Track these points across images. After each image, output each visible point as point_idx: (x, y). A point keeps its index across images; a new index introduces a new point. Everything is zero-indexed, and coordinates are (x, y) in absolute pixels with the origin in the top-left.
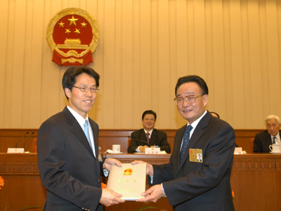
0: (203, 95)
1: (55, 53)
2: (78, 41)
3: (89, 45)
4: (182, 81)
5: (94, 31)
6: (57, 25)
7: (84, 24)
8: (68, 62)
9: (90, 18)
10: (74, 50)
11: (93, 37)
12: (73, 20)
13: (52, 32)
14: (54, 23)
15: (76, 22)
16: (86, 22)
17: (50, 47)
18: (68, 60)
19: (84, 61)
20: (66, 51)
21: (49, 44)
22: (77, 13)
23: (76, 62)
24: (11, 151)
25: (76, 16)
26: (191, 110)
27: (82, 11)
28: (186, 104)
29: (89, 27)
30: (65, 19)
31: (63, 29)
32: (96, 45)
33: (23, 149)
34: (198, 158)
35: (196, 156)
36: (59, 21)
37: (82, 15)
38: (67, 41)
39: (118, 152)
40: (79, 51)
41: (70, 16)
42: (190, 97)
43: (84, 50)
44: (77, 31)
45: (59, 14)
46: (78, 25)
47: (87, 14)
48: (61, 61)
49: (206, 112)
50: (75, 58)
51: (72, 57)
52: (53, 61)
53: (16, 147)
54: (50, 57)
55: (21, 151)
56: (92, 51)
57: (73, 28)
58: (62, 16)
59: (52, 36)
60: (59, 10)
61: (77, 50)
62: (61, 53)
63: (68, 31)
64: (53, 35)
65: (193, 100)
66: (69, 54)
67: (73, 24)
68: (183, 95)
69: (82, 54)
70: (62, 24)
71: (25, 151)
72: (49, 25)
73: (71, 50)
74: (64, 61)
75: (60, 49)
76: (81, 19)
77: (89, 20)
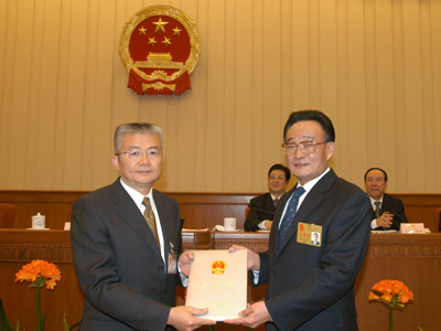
0: (326, 142)
1: (132, 74)
2: (168, 56)
3: (184, 62)
4: (295, 118)
5: (192, 41)
6: (136, 32)
7: (177, 30)
8: (152, 89)
9: (186, 20)
10: (161, 69)
11: (192, 50)
12: (160, 23)
13: (127, 43)
14: (132, 29)
15: (165, 26)
16: (181, 26)
17: (125, 66)
18: (153, 85)
19: (177, 88)
20: (149, 71)
21: (123, 60)
22: (167, 14)
23: (165, 89)
25: (165, 18)
26: (306, 165)
27: (175, 10)
28: (299, 154)
29: (185, 35)
30: (149, 22)
31: (145, 38)
32: (196, 62)
34: (313, 239)
35: (309, 236)
36: (139, 26)
37: (174, 16)
38: (151, 56)
39: (232, 229)
40: (170, 72)
41: (156, 18)
42: (306, 144)
43: (177, 70)
44: (167, 41)
45: (139, 14)
46: (168, 31)
47: (181, 15)
48: (141, 87)
49: (328, 170)
50: (163, 82)
51: (158, 80)
52: (129, 86)
54: (125, 80)
56: (190, 71)
57: (160, 36)
58: (144, 17)
59: (127, 49)
60: (140, 9)
61: (166, 70)
62: (142, 74)
63: (152, 40)
64: (130, 46)
65: (311, 149)
66: (153, 76)
67: (160, 30)
68: (297, 140)
69: (173, 77)
70: (143, 30)
72: (125, 32)
73: (157, 69)
74: (146, 87)
75: (141, 69)
76: (172, 22)
77: (185, 25)
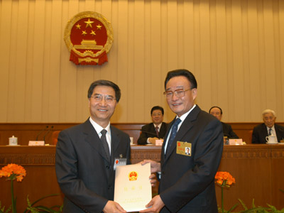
0: (192, 89)
1: (72, 53)
2: (94, 42)
3: (104, 46)
4: (171, 75)
5: (108, 33)
6: (74, 28)
7: (99, 27)
8: (84, 62)
9: (105, 21)
10: (90, 50)
11: (108, 39)
12: (89, 22)
13: (69, 33)
14: (72, 25)
15: (92, 24)
16: (101, 24)
17: (68, 47)
18: (85, 59)
19: (99, 61)
20: (82, 51)
21: (66, 45)
22: (93, 16)
23: (92, 62)
24: (32, 143)
25: (92, 19)
26: (180, 104)
27: (98, 14)
28: (175, 98)
29: (104, 29)
30: (82, 21)
31: (80, 31)
32: (110, 45)
33: (43, 142)
34: (186, 151)
36: (76, 24)
37: (97, 18)
38: (84, 42)
40: (95, 51)
41: (87, 19)
42: (179, 91)
43: (100, 51)
44: (93, 33)
45: (76, 17)
46: (94, 27)
47: (102, 17)
48: (78, 60)
49: (195, 106)
50: (91, 57)
51: (88, 56)
52: (70, 60)
53: (37, 140)
54: (68, 56)
55: (41, 143)
56: (107, 51)
57: (89, 30)
58: (79, 19)
59: (69, 37)
60: (77, 13)
61: (92, 50)
62: (78, 53)
63: (84, 33)
64: (71, 36)
65: (182, 94)
66: (85, 54)
67: (89, 26)
68: (173, 89)
69: (97, 54)
70: (78, 26)
71: (45, 143)
72: (67, 27)
73: (87, 50)
74: (80, 60)
75: (78, 50)
76: (96, 22)
77: (104, 23)
